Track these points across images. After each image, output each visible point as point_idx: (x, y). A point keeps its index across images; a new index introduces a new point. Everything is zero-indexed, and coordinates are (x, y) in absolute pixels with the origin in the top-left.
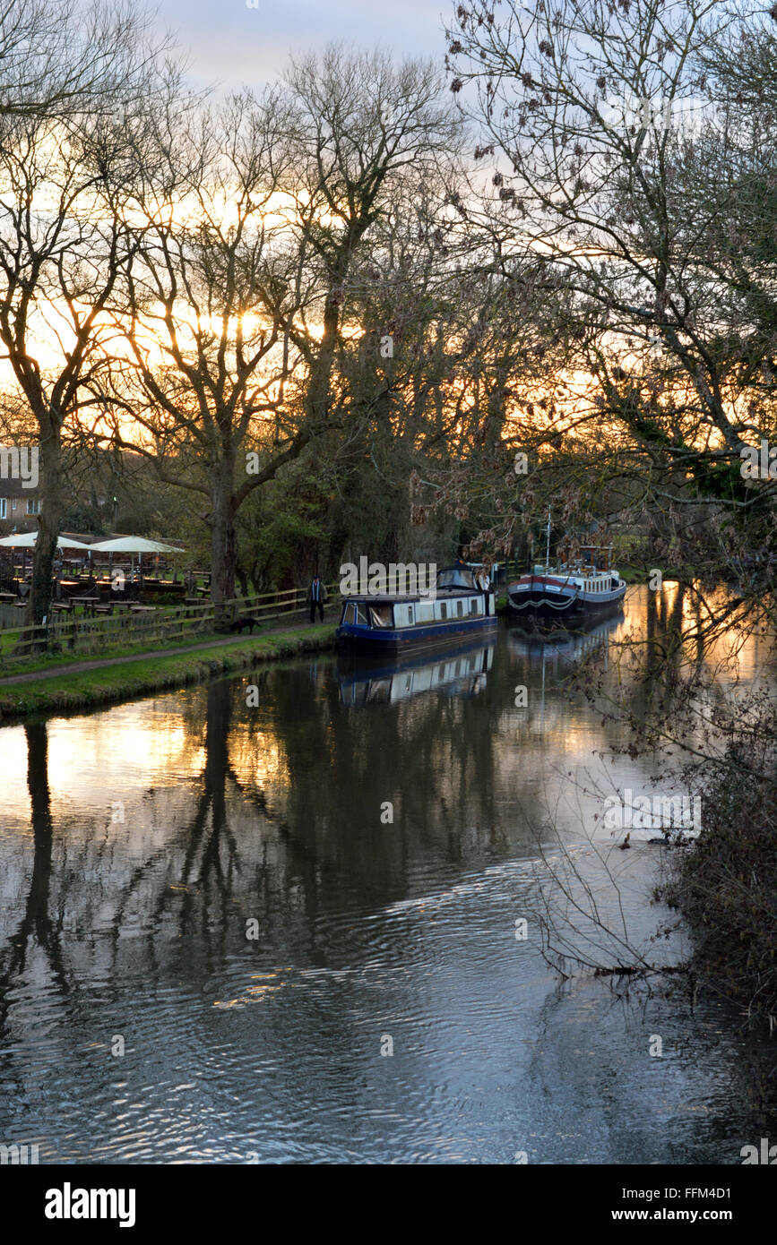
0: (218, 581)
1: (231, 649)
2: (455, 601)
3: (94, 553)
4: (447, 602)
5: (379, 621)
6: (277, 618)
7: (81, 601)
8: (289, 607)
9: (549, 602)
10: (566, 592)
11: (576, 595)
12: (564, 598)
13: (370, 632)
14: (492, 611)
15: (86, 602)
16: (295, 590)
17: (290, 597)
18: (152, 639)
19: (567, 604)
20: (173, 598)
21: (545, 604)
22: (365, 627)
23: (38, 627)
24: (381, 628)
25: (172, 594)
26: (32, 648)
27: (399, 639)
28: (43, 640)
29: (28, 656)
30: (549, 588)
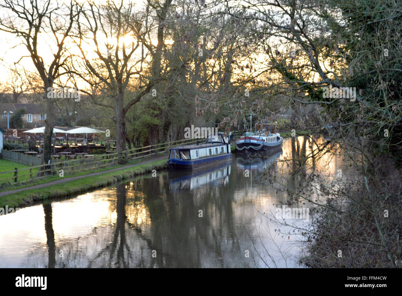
0: (119, 143)
1: (125, 171)
2: (215, 148)
3: (69, 134)
4: (212, 148)
5: (185, 157)
6: (143, 157)
7: (64, 154)
8: (148, 153)
9: (252, 147)
10: (259, 142)
11: (263, 143)
12: (259, 145)
13: (181, 162)
14: (230, 151)
15: (66, 154)
16: (150, 146)
17: (148, 149)
18: (93, 168)
19: (260, 147)
20: (101, 151)
22: (179, 160)
23: (47, 165)
24: (185, 160)
25: (101, 150)
26: (45, 173)
27: (193, 164)
28: (49, 170)
29: (43, 177)
30: (252, 141)
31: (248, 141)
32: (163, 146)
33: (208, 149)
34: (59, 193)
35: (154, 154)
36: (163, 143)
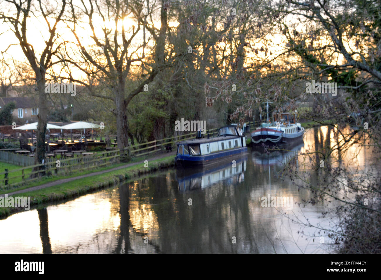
0: (120, 139)
1: (129, 169)
2: (227, 141)
3: (64, 130)
4: (224, 142)
5: (194, 152)
6: (148, 154)
7: (59, 152)
8: (153, 149)
9: (270, 139)
10: (279, 134)
11: (282, 135)
12: (276, 137)
13: (190, 158)
14: (245, 145)
15: (61, 152)
16: (155, 141)
17: (154, 144)
18: (93, 167)
19: (278, 140)
20: (101, 148)
22: (188, 155)
23: (40, 165)
24: (195, 155)
25: (100, 146)
26: (39, 174)
27: (203, 160)
28: (43, 171)
29: (37, 178)
30: (269, 133)
31: (265, 133)
32: (170, 140)
33: (220, 143)
34: (55, 196)
35: (160, 150)
36: (169, 137)
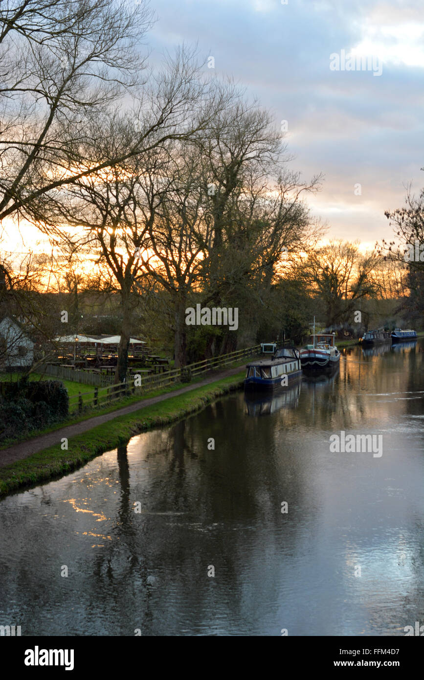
0: (178, 357)
1: (206, 391)
2: (289, 364)
3: (99, 344)
4: (287, 364)
5: (266, 376)
6: (201, 374)
7: (105, 368)
8: (203, 369)
9: (317, 362)
10: (326, 357)
11: (329, 358)
12: (325, 360)
13: (263, 380)
14: (300, 368)
15: (108, 368)
16: (206, 360)
17: (203, 364)
18: (160, 386)
19: (326, 362)
20: (140, 365)
21: (315, 364)
22: (259, 378)
23: (122, 384)
24: (267, 378)
25: (139, 363)
26: (120, 394)
27: (273, 383)
28: (124, 390)
29: (119, 398)
30: (317, 355)
31: (312, 355)
32: (216, 360)
33: (284, 365)
36: (215, 356)
